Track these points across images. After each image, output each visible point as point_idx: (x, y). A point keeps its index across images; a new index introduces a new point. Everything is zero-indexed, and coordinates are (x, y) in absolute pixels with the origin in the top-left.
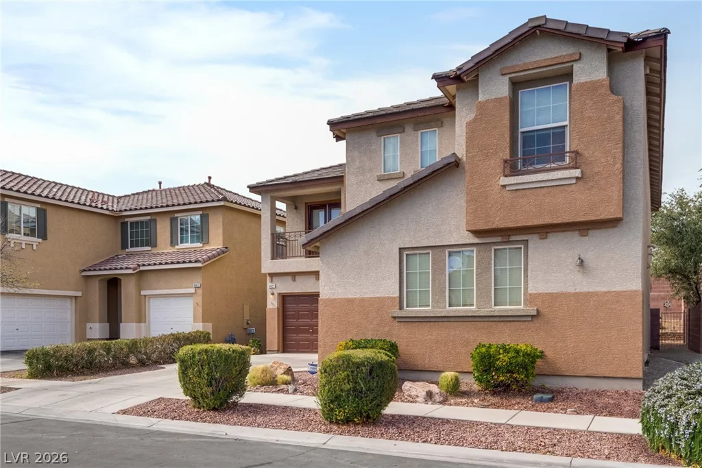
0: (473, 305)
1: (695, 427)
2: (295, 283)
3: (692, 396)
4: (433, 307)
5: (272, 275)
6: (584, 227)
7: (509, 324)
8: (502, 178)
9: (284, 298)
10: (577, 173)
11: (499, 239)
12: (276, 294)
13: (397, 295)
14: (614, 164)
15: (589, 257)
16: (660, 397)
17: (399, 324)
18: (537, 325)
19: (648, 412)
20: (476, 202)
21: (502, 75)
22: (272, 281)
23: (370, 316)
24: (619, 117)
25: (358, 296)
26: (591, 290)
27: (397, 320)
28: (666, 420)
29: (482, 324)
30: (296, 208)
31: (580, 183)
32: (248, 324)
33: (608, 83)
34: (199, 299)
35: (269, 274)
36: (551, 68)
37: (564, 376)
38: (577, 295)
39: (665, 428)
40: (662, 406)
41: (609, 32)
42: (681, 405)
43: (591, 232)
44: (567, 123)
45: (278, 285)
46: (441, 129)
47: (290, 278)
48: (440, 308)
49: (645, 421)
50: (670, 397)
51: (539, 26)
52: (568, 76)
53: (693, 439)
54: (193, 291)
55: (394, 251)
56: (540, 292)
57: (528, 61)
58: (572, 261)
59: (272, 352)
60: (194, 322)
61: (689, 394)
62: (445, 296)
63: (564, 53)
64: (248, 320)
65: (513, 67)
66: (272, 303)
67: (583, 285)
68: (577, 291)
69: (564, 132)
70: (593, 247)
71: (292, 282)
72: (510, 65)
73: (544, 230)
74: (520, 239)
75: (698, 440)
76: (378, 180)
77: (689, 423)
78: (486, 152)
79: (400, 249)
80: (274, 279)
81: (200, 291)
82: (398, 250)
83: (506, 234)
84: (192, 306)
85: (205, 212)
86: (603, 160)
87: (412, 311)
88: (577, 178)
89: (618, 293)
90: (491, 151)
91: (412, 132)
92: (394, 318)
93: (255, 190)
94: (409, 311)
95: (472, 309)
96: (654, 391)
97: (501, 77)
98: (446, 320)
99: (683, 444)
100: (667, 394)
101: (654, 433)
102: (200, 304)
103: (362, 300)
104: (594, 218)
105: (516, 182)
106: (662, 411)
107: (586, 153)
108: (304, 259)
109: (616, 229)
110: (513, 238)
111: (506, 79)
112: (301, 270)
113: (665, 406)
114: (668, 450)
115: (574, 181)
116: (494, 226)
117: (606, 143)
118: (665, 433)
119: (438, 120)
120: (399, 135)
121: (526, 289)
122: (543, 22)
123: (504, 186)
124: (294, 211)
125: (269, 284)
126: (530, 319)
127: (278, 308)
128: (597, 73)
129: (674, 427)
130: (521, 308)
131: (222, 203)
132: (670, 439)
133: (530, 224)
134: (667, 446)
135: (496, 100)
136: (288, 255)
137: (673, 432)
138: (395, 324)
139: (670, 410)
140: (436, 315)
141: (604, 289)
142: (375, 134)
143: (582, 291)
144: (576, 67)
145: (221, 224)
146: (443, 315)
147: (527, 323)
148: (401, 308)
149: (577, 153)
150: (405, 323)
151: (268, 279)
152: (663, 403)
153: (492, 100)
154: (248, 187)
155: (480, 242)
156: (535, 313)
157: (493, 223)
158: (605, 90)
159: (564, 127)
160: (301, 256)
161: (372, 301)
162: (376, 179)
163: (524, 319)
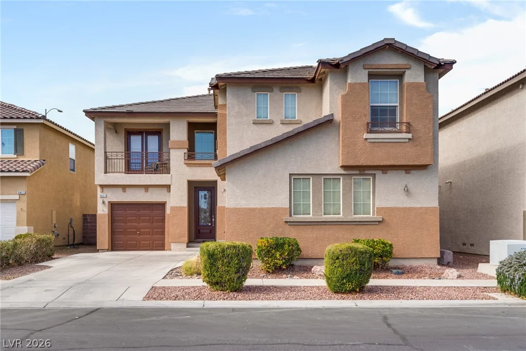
0: (340, 214)
1: (523, 280)
2: (125, 194)
3: (521, 266)
4: (313, 215)
5: (102, 186)
6: (408, 168)
7: (364, 226)
8: (365, 134)
9: (113, 206)
10: (410, 136)
11: (357, 172)
12: (106, 202)
13: (288, 206)
14: (429, 133)
15: (410, 186)
16: (506, 267)
17: (290, 226)
18: (382, 227)
19: (500, 274)
20: (348, 147)
21: (365, 69)
22: (102, 192)
23: (268, 221)
24: (431, 106)
25: (258, 206)
26: (412, 206)
27: (288, 224)
28: (509, 278)
29: (347, 227)
30: (116, 132)
31: (411, 142)
32: (55, 227)
33: (425, 85)
34: (24, 205)
35: (100, 186)
36: (393, 70)
37: (397, 258)
38: (405, 209)
39: (508, 281)
40: (507, 271)
41: (430, 57)
42: (516, 270)
43: (412, 171)
44: (397, 104)
45: (109, 195)
46: (300, 94)
47: (120, 190)
48: (318, 215)
49: (499, 278)
50: (511, 267)
51: (391, 44)
52: (400, 76)
53: (521, 285)
54: (17, 197)
55: (286, 176)
56: (383, 206)
57: (380, 63)
58: (400, 188)
59: (103, 250)
60: (17, 225)
61: (520, 265)
62: (322, 208)
63: (401, 63)
64: (55, 224)
65: (372, 65)
66: (102, 210)
67: (407, 203)
68: (404, 206)
69: (395, 110)
70: (413, 180)
71: (122, 193)
72: (369, 63)
73: (385, 169)
74: (371, 173)
75: (524, 285)
76: (253, 123)
77: (520, 278)
78: (354, 116)
79: (290, 174)
80: (105, 190)
81: (25, 198)
82: (289, 175)
83: (362, 170)
84: (15, 211)
85: (20, 127)
86: (423, 130)
87: (298, 218)
88: (409, 139)
89: (427, 209)
90: (358, 116)
91: (279, 93)
92: (286, 222)
93: (90, 114)
94: (295, 217)
95: (341, 217)
96: (503, 265)
97: (364, 70)
98: (324, 223)
99: (517, 288)
100: (509, 266)
101: (503, 284)
102: (25, 209)
103: (262, 209)
104: (419, 164)
105: (374, 137)
106: (507, 273)
107: (413, 125)
108: (123, 175)
109: (425, 171)
110: (367, 172)
111: (366, 72)
112: (134, 184)
113: (509, 271)
114: (510, 291)
115: (407, 141)
116: (360, 164)
117: (424, 120)
118: (508, 283)
119: (297, 88)
120: (269, 93)
121: (374, 204)
122: (394, 42)
123: (366, 139)
124: (115, 134)
125: (99, 193)
126: (377, 223)
127: (108, 214)
128: (419, 78)
129: (513, 280)
130: (371, 216)
131: (41, 121)
132: (511, 286)
133: (382, 164)
134: (509, 289)
135: (360, 84)
136: (108, 171)
137: (512, 282)
138: (287, 226)
139: (511, 273)
140: (317, 221)
141: (419, 206)
142: (250, 90)
143: (407, 206)
144: (408, 72)
145: (38, 139)
146: (323, 220)
147: (375, 226)
148: (291, 216)
149: (409, 123)
150: (294, 226)
151: (99, 189)
152: (507, 270)
153: (358, 83)
154: (84, 111)
155: (346, 173)
156: (381, 220)
157: (359, 162)
158: (424, 89)
159: (396, 106)
160: (122, 172)
161: (269, 210)
162: (252, 122)
163: (374, 223)
